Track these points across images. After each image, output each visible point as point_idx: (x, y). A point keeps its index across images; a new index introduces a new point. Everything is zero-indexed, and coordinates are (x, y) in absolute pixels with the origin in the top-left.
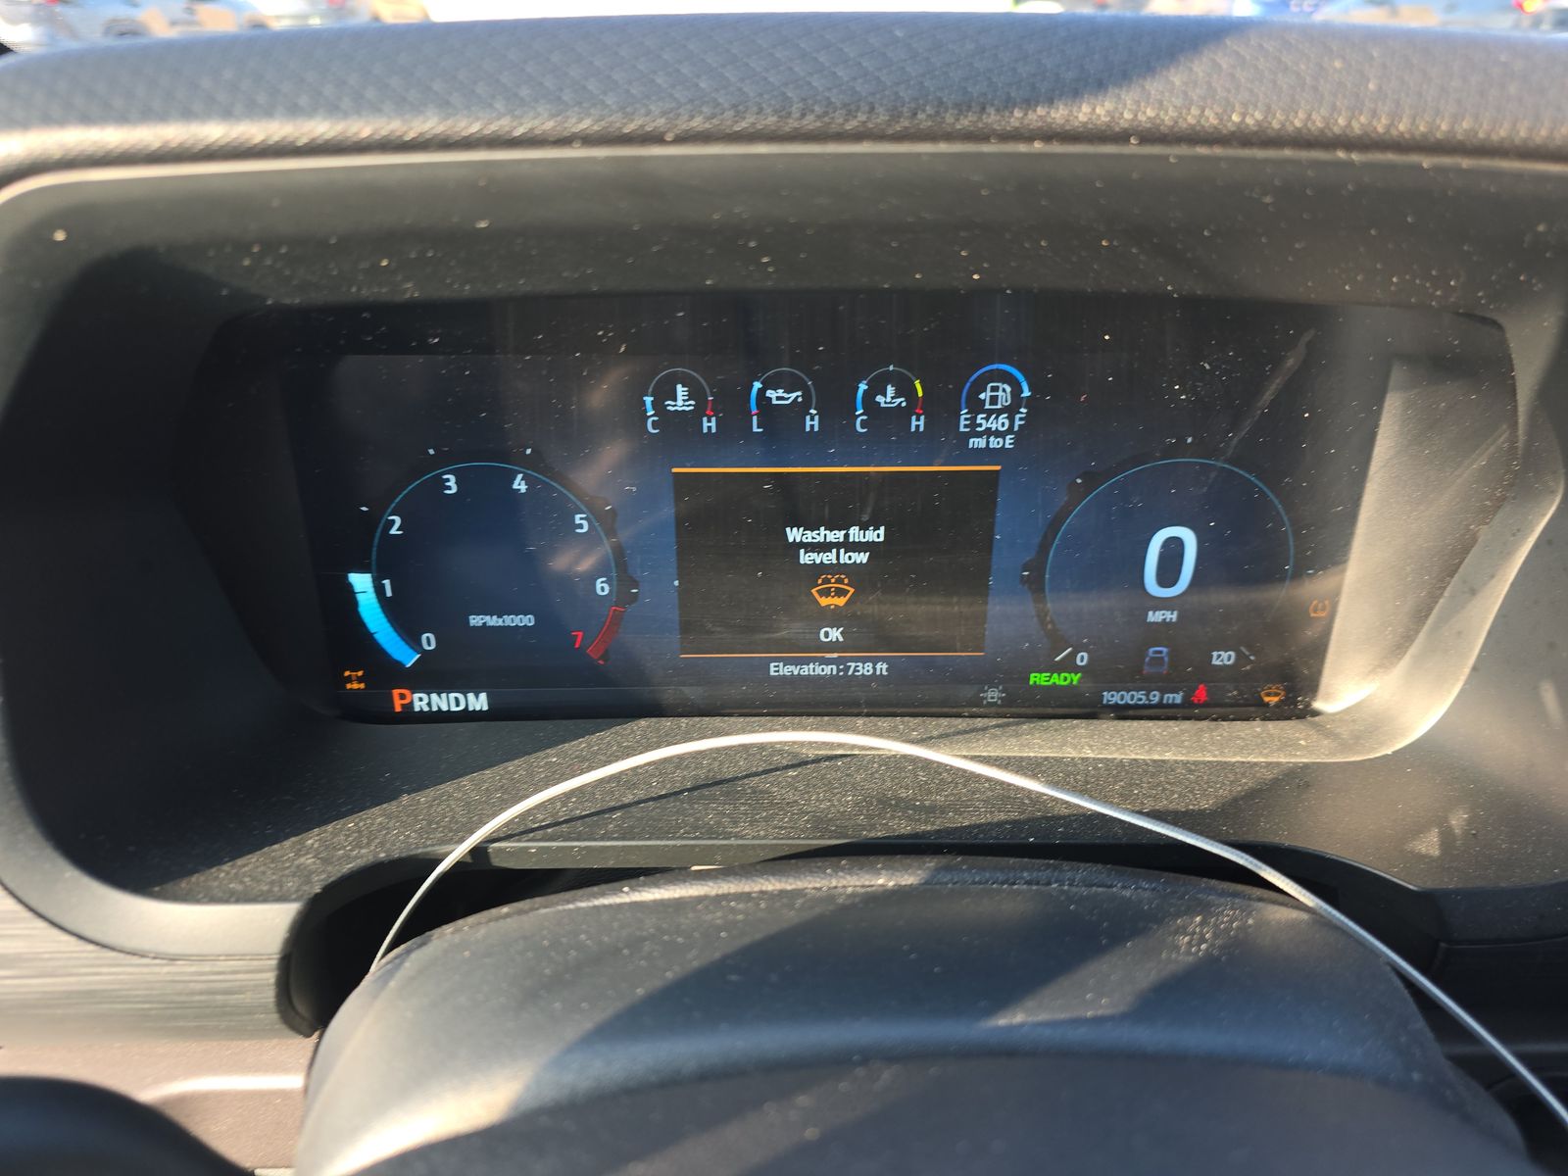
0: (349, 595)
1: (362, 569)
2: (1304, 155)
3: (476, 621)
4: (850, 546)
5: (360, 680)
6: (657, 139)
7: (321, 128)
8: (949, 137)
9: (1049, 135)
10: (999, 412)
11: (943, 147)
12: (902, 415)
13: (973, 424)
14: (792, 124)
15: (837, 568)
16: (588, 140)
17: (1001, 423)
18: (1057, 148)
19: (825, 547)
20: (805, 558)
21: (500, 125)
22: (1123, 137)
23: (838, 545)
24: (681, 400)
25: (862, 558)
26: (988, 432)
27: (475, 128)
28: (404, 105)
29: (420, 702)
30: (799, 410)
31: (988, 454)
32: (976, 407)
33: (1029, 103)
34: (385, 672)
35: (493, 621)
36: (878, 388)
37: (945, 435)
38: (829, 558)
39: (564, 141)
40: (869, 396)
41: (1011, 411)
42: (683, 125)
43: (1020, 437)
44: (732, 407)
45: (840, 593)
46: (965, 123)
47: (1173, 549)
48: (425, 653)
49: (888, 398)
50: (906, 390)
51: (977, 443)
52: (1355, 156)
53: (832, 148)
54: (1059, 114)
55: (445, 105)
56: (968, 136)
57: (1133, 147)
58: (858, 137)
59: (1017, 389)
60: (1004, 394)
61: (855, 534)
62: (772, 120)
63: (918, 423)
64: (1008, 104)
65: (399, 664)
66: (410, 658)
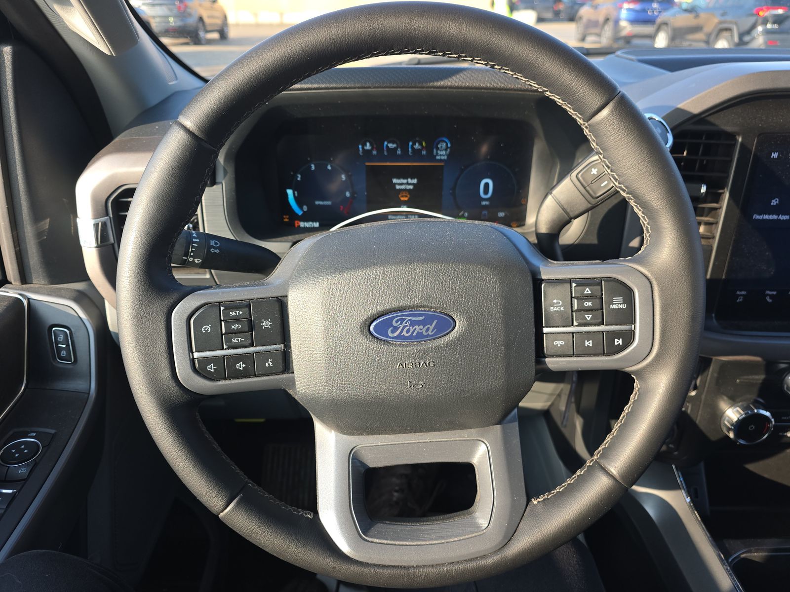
0: (286, 195)
1: (290, 188)
2: (477, 91)
3: (317, 203)
4: (408, 184)
5: (288, 218)
6: (370, 88)
7: (316, 86)
8: (418, 87)
9: (434, 87)
10: (442, 150)
11: (417, 89)
12: (419, 151)
13: (437, 153)
14: (410, 85)
15: (405, 190)
16: (359, 88)
17: (444, 153)
18: (435, 90)
19: (402, 184)
20: (398, 187)
21: (345, 85)
22: (446, 88)
23: (405, 184)
24: (368, 146)
25: (411, 187)
26: (441, 155)
27: (341, 86)
28: (330, 83)
29: (302, 224)
30: (395, 149)
31: (441, 161)
32: (438, 149)
33: (430, 82)
34: (294, 216)
35: (321, 203)
36: (414, 144)
37: (431, 157)
38: (403, 187)
39: (355, 88)
40: (412, 146)
41: (446, 150)
42: (374, 85)
43: (449, 156)
44: (380, 149)
45: (406, 196)
46: (420, 85)
47: (487, 185)
48: (304, 212)
49: (417, 146)
50: (421, 144)
51: (438, 157)
52: (485, 91)
53: (398, 89)
54: (435, 84)
55: (336, 83)
56: (420, 87)
57: (448, 89)
58: (403, 87)
59: (447, 144)
60: (444, 145)
61: (409, 180)
62: (389, 85)
63: (424, 153)
64: (427, 82)
65: (297, 215)
66: (300, 213)
